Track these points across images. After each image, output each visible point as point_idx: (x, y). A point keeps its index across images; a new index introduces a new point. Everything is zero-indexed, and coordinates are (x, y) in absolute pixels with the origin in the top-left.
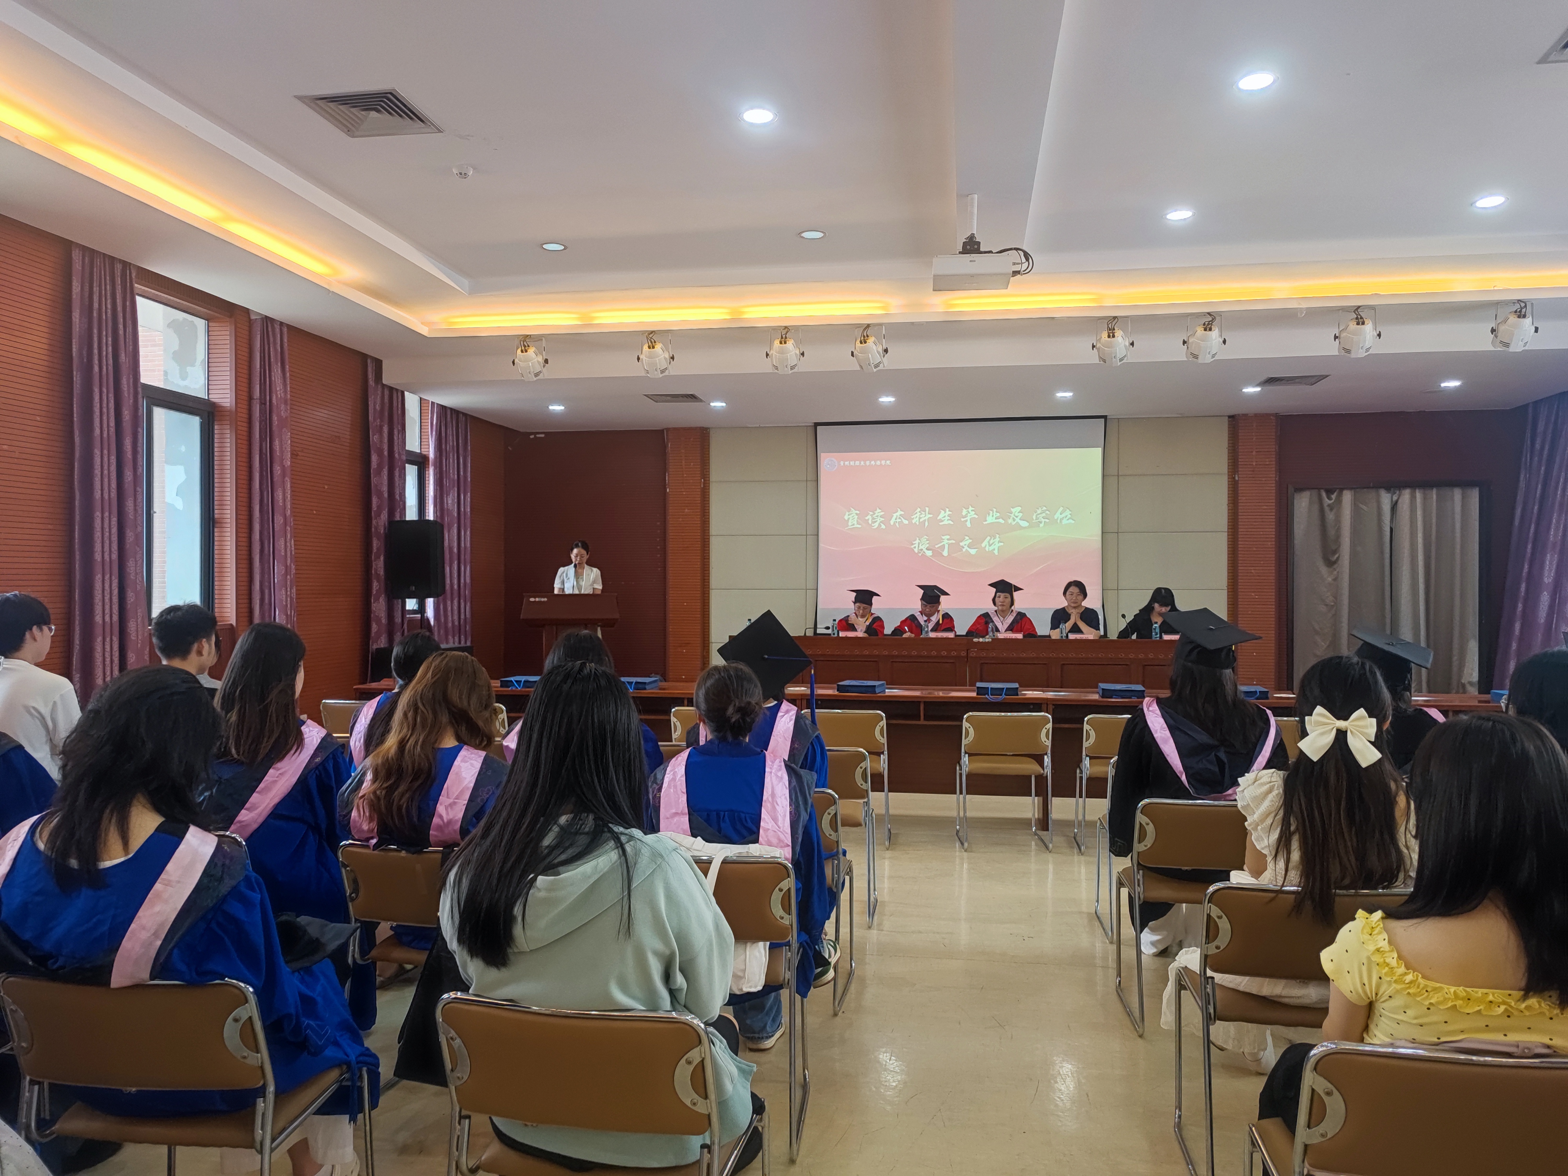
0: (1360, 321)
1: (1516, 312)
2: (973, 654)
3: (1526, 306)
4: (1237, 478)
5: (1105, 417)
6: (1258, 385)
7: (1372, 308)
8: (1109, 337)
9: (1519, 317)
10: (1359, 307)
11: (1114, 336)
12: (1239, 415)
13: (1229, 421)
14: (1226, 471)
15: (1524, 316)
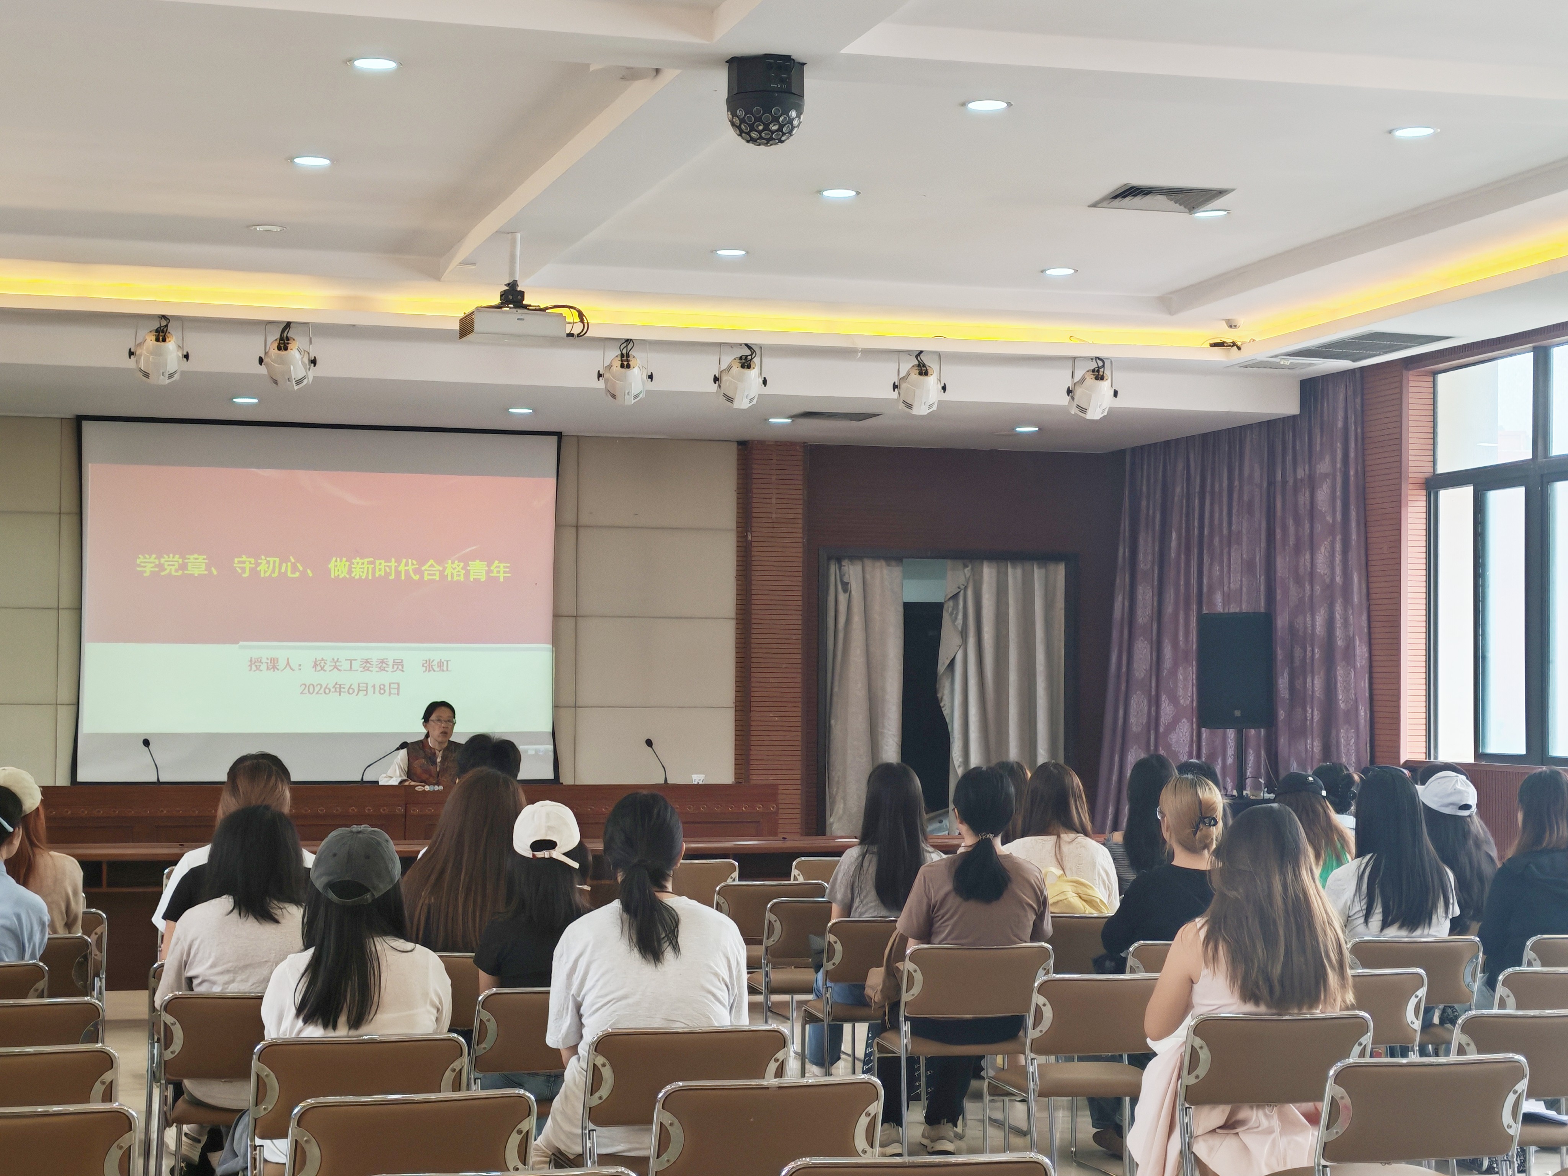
0: (923, 370)
1: (1093, 371)
2: (415, 811)
3: (1103, 366)
4: (750, 538)
5: (559, 435)
6: (788, 418)
7: (939, 355)
8: (622, 366)
9: (1097, 378)
10: (921, 352)
11: (628, 366)
12: (753, 441)
13: (739, 450)
14: (733, 525)
15: (1102, 378)
